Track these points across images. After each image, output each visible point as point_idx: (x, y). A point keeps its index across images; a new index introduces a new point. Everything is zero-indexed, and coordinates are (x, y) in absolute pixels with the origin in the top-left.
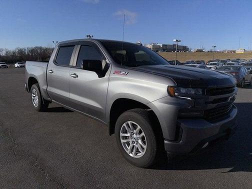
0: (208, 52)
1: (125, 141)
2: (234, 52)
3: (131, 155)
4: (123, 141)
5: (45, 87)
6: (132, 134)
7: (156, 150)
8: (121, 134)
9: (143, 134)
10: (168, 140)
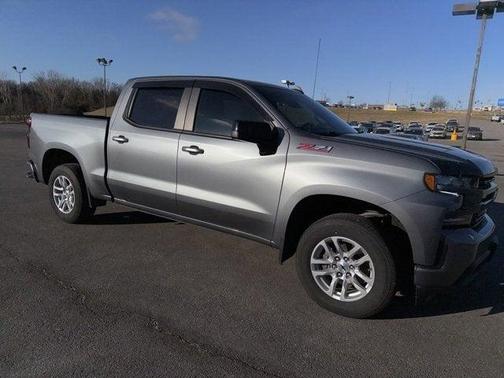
0: (336, 106)
1: (322, 273)
2: (380, 108)
3: (334, 297)
4: (315, 274)
5: (100, 172)
6: (337, 259)
7: (394, 283)
8: (313, 261)
9: (366, 258)
10: (422, 266)
